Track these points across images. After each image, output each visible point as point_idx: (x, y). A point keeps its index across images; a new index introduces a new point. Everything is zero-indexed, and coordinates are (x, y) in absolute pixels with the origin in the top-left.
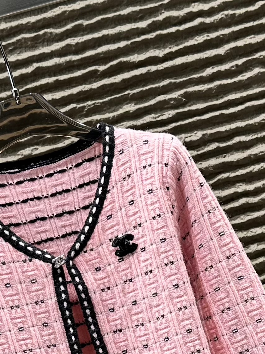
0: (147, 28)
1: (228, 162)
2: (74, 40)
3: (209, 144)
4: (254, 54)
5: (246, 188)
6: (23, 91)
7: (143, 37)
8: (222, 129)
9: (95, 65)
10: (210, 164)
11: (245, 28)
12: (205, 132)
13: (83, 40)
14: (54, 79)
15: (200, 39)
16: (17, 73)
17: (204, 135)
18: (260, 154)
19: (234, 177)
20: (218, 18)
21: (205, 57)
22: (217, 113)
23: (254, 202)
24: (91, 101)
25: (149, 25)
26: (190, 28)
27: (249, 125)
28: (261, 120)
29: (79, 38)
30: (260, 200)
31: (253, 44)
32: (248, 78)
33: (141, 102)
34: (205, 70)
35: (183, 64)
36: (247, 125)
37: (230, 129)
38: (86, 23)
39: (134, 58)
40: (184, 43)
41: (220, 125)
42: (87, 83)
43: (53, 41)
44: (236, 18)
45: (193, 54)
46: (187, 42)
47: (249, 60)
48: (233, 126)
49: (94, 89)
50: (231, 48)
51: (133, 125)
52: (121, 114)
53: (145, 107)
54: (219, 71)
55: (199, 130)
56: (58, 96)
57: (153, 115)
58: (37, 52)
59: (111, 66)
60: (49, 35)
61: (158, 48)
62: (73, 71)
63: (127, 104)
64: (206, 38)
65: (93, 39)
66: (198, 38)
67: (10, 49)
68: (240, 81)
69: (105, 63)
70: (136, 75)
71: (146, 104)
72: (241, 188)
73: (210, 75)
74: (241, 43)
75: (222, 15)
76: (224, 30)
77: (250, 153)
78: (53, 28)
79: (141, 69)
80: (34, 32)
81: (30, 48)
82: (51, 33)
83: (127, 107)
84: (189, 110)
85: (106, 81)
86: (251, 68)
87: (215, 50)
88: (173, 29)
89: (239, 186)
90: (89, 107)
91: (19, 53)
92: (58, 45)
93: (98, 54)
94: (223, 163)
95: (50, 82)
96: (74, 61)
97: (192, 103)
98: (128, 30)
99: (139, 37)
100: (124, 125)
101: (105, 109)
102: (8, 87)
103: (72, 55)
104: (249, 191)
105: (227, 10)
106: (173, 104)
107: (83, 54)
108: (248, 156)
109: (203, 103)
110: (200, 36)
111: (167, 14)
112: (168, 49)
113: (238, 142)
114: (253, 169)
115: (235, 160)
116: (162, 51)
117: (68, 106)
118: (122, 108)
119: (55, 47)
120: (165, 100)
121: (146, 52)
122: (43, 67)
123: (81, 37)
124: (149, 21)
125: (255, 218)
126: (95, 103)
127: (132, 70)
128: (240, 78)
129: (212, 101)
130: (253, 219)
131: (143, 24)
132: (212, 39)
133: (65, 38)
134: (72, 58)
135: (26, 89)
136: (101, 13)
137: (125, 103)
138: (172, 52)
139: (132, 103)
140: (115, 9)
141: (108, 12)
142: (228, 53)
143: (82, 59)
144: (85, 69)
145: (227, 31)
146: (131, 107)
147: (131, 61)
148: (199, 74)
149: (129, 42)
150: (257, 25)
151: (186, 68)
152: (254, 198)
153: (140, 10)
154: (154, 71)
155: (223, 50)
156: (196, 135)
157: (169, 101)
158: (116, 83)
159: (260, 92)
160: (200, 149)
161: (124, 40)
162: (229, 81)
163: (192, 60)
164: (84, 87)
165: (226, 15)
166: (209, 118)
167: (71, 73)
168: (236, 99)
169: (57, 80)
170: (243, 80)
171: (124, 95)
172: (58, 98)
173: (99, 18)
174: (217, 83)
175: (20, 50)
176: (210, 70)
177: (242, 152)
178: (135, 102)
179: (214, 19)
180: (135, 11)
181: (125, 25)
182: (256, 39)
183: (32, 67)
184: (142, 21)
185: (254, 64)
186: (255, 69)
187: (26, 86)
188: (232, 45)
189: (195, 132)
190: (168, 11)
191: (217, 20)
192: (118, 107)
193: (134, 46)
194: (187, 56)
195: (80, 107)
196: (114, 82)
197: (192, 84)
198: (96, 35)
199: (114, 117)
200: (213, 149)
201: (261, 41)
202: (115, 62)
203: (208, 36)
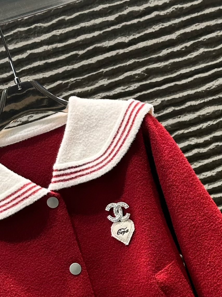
0: (115, 20)
1: (182, 122)
2: (58, 31)
3: (167, 108)
4: (199, 37)
5: (197, 141)
6: (20, 72)
7: (112, 28)
8: (177, 96)
9: (76, 50)
10: (168, 124)
11: (191, 18)
12: (163, 99)
13: (66, 32)
14: (43, 62)
15: (157, 28)
16: (15, 59)
17: (162, 101)
18: (207, 115)
19: (188, 133)
20: (170, 11)
21: (161, 42)
22: (172, 84)
23: (204, 152)
24: (73, 78)
25: (116, 18)
26: (148, 19)
27: (197, 92)
28: (207, 89)
29: (62, 30)
30: (209, 150)
31: (198, 30)
32: (195, 57)
33: (112, 77)
34: (162, 51)
35: (144, 47)
36: (195, 93)
37: (183, 96)
38: (67, 18)
39: (106, 44)
40: (144, 31)
41: (175, 93)
42: (70, 64)
43: (42, 33)
44: (184, 11)
45: (152, 40)
46: (147, 30)
47: (196, 42)
48: (185, 93)
49: (76, 69)
50: (181, 34)
51: (107, 95)
52: (97, 87)
53: (116, 82)
54: (172, 51)
55: (158, 97)
56: (48, 75)
57: (122, 87)
58: (30, 42)
59: (88, 51)
60: (39, 28)
61: (124, 35)
62: (58, 55)
63: (102, 79)
64: (161, 27)
65: (73, 30)
66: (155, 27)
67: (9, 40)
68: (189, 59)
69: (84, 49)
70: (108, 57)
71: (117, 79)
72: (194, 141)
73: (165, 55)
74: (188, 30)
75: (173, 8)
76: (175, 20)
77: (199, 114)
78: (42, 23)
79: (111, 52)
80: (27, 27)
81: (24, 39)
82: (40, 27)
83: (102, 82)
84: (150, 83)
85: (85, 63)
86: (197, 48)
87: (169, 36)
88: (135, 21)
89: (192, 140)
90: (72, 83)
91: (16, 43)
92: (46, 36)
93: (77, 41)
94: (179, 122)
95: (40, 65)
96: (59, 48)
97: (152, 76)
98: (100, 23)
99: (109, 27)
100: (100, 96)
101: (84, 83)
102: (8, 69)
103: (57, 43)
104: (199, 143)
105: (177, 5)
106: (137, 78)
107: (65, 42)
108: (197, 116)
109: (161, 77)
110: (157, 25)
111: (130, 9)
112: (132, 36)
113: (189, 106)
114: (202, 127)
115: (188, 120)
116: (128, 38)
117: (55, 83)
118: (98, 82)
119: (44, 37)
120: (131, 75)
121: (115, 39)
122: (35, 53)
123: (64, 29)
124: (117, 15)
125: (205, 165)
126: (77, 79)
127: (105, 53)
128: (189, 56)
129: (167, 75)
130: (204, 165)
131: (111, 18)
132: (166, 27)
133: (51, 30)
134: (57, 46)
135: (22, 71)
136: (79, 10)
137: (100, 78)
138: (135, 39)
139: (105, 78)
140: (90, 6)
141: (85, 10)
142: (179, 38)
143: (65, 46)
144: (68, 54)
145: (177, 21)
146: (104, 82)
147: (103, 47)
148: (156, 54)
149: (102, 32)
150: (200, 15)
151: (146, 50)
152: (204, 148)
153: (109, 7)
154: (122, 54)
155: (175, 36)
156: (157, 101)
157: (134, 76)
158: (92, 64)
159: (205, 67)
160: (160, 112)
161: (97, 31)
162: (180, 59)
163: (151, 44)
164: (68, 68)
165: (176, 9)
166: (166, 88)
167: (57, 57)
168: (186, 73)
169: (46, 63)
170: (191, 58)
171: (99, 72)
172: (47, 76)
173: (77, 14)
174: (171, 61)
175: (16, 40)
176: (165, 51)
177: (193, 114)
178: (108, 77)
179: (167, 12)
180: (105, 8)
181: (98, 18)
182: (200, 26)
183: (26, 53)
184: (111, 16)
185: (199, 45)
186: (200, 49)
187: (22, 68)
188: (182, 31)
189: (156, 99)
190: (131, 7)
191: (169, 12)
192: (94, 82)
193: (105, 34)
194: (147, 41)
195: (65, 83)
196: (91, 63)
197: (152, 62)
198: (76, 27)
199: (92, 89)
200: (170, 112)
201: (204, 28)
202: (91, 48)
203: (162, 25)
